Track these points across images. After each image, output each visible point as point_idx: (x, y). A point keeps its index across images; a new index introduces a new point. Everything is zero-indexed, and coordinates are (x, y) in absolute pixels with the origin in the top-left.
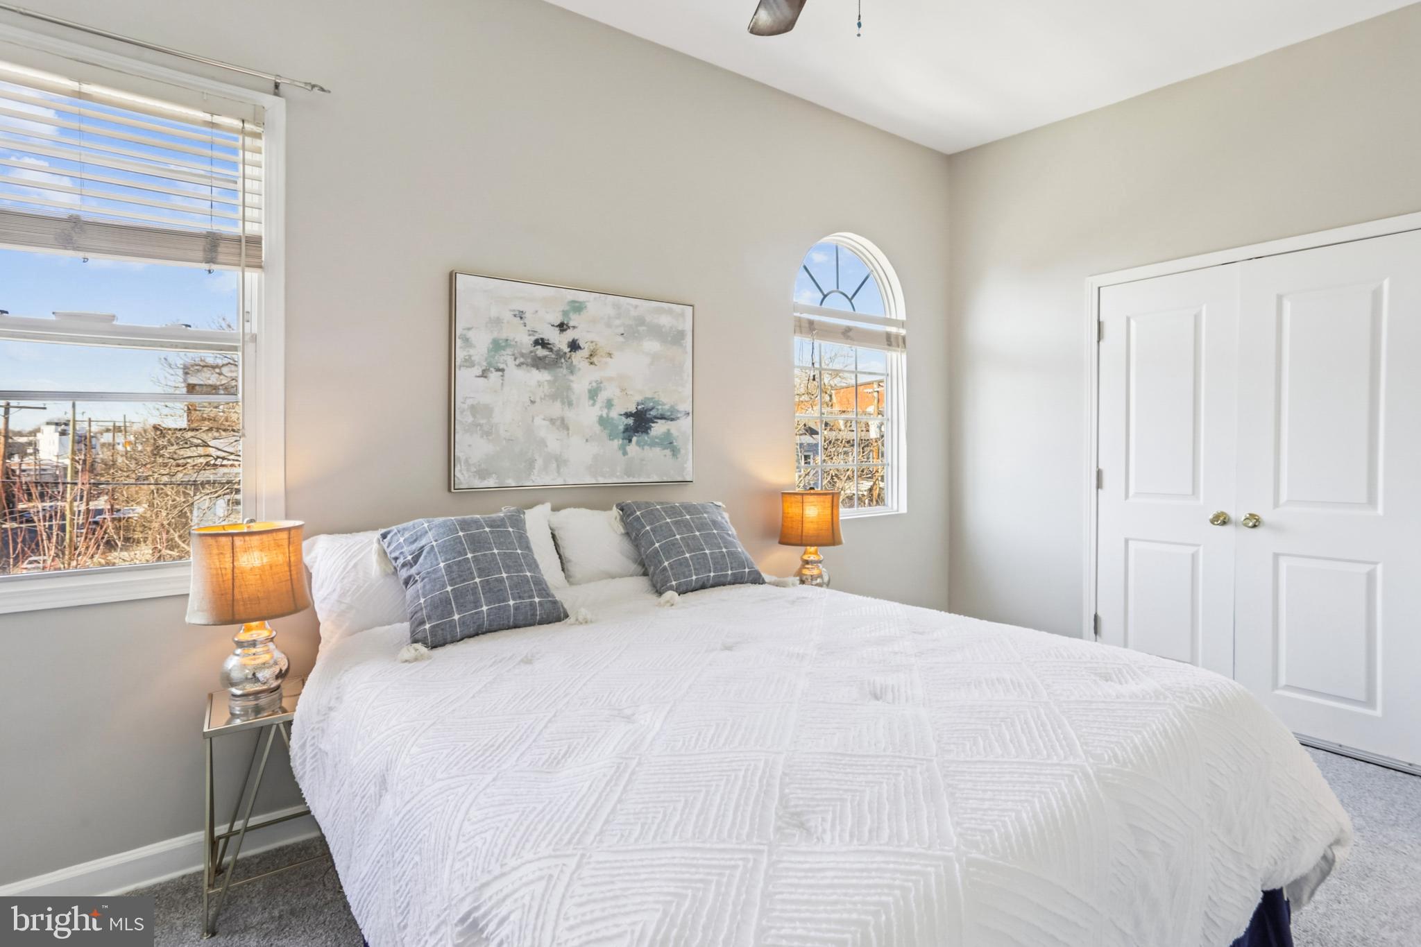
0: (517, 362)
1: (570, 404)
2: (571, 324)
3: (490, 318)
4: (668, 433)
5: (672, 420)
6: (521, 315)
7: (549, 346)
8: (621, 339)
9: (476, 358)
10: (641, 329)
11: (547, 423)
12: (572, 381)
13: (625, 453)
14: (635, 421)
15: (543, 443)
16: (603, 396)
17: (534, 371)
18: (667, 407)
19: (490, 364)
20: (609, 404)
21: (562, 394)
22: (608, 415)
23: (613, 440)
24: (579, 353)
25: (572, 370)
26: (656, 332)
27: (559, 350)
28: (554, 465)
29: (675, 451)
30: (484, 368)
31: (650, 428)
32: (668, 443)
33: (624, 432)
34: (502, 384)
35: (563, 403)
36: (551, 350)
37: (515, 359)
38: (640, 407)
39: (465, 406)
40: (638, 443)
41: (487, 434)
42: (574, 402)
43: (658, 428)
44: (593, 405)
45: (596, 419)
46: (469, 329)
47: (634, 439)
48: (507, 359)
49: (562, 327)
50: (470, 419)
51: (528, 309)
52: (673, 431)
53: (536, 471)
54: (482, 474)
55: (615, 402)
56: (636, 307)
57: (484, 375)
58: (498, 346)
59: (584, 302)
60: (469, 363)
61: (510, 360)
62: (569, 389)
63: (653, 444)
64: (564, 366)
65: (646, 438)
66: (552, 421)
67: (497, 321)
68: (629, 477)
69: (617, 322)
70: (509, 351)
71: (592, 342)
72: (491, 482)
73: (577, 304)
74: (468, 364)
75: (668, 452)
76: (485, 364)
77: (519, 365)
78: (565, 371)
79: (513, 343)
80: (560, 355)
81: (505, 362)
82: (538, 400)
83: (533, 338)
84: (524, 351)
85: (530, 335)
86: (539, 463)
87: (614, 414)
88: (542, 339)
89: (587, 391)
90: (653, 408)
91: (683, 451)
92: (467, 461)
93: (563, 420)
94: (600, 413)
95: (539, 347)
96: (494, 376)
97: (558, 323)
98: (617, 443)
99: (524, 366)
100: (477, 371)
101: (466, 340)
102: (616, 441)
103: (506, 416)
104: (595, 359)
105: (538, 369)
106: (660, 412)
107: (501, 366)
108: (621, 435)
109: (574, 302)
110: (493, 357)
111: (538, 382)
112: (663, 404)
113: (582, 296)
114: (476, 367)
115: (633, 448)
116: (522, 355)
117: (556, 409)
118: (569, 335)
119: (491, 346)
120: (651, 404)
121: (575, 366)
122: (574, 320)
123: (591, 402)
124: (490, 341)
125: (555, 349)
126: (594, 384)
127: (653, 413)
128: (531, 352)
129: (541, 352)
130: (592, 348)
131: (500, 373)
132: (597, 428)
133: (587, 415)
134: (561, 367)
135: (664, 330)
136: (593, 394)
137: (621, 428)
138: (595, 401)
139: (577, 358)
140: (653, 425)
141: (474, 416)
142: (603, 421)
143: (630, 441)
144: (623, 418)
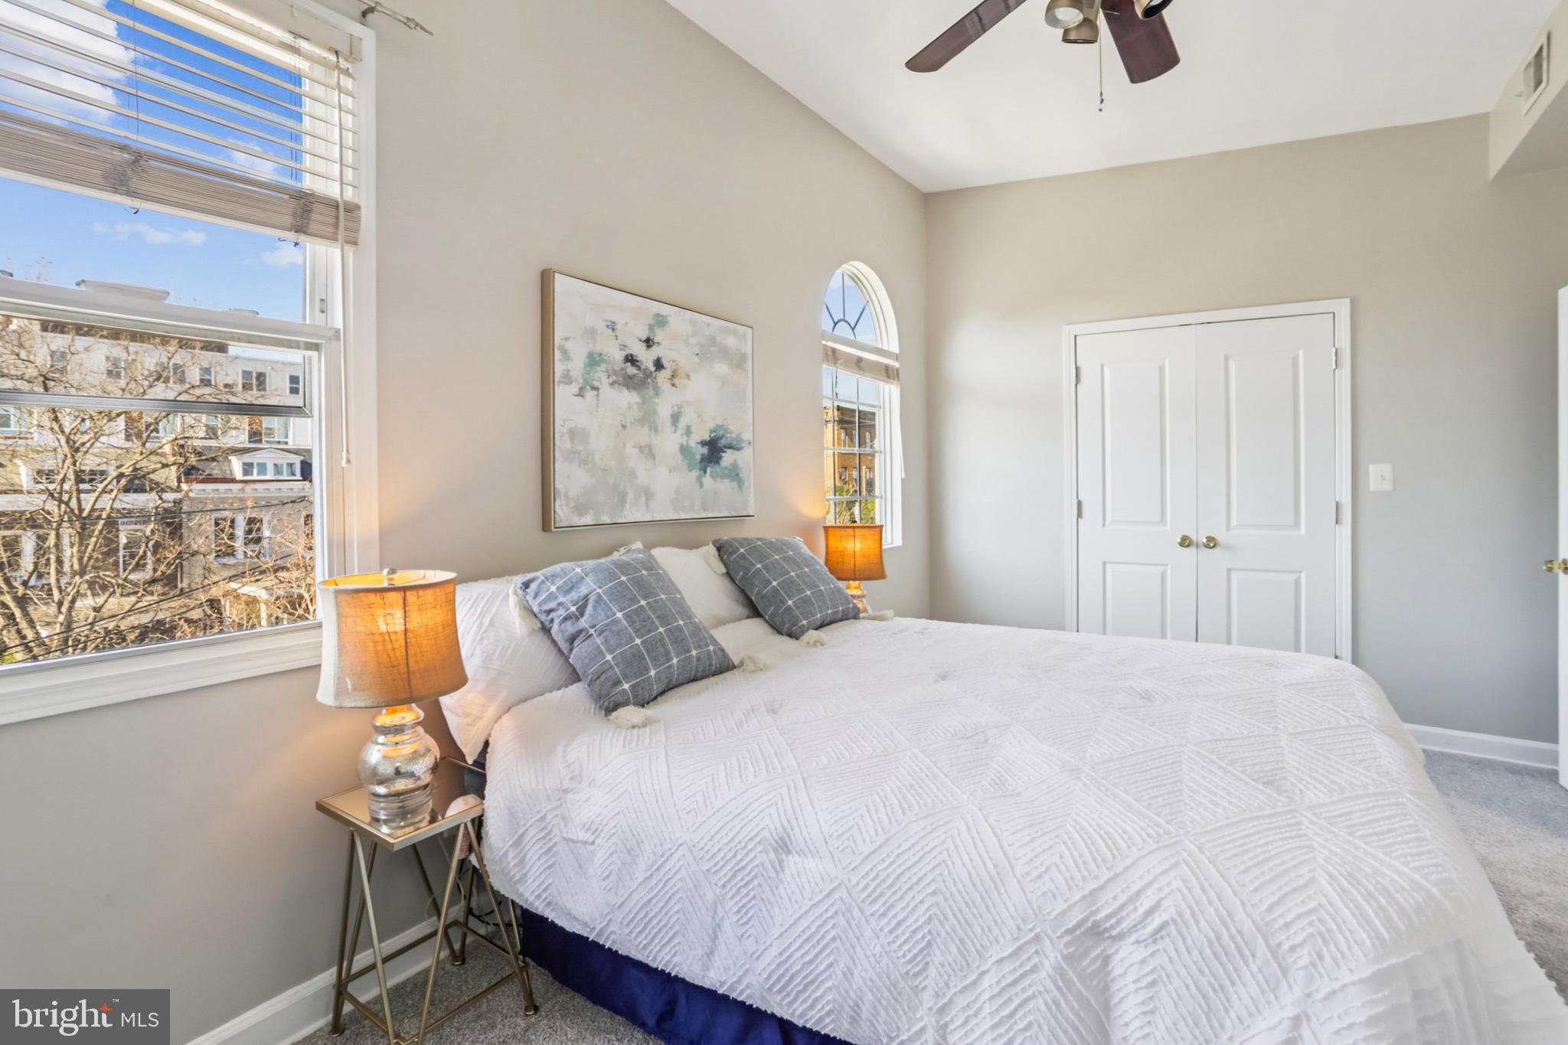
0: (611, 380)
1: (656, 430)
2: (656, 340)
3: (585, 328)
4: (735, 465)
5: (738, 449)
6: (612, 326)
7: (638, 364)
8: (696, 359)
9: (574, 374)
10: (713, 349)
11: (636, 451)
12: (657, 405)
13: (701, 486)
14: (710, 450)
15: (633, 474)
16: (683, 422)
17: (625, 391)
18: (734, 436)
19: (586, 381)
20: (688, 432)
21: (648, 418)
22: (687, 441)
23: (690, 470)
24: (663, 372)
25: (657, 391)
26: (725, 353)
27: (647, 369)
28: (643, 499)
29: (740, 483)
30: (581, 385)
31: (720, 458)
32: (734, 475)
33: (701, 462)
34: (597, 405)
35: (650, 429)
36: (639, 368)
37: (608, 377)
38: (712, 435)
39: (565, 430)
40: (712, 475)
41: (584, 462)
42: (659, 428)
43: (728, 457)
44: (675, 431)
45: (677, 448)
46: (567, 339)
47: (709, 470)
48: (601, 377)
49: (649, 342)
50: (568, 445)
51: (619, 319)
52: (739, 462)
53: (627, 506)
54: (580, 509)
55: (693, 429)
56: (708, 325)
57: (581, 394)
58: (594, 360)
59: (667, 316)
60: (568, 379)
61: (603, 376)
62: (655, 412)
63: (723, 476)
64: (651, 386)
65: (718, 469)
66: (641, 449)
67: (591, 333)
68: (705, 510)
69: (693, 340)
70: (603, 367)
71: (673, 361)
72: (588, 519)
73: (661, 318)
74: (566, 380)
75: (735, 484)
76: (581, 381)
77: (612, 384)
78: (651, 392)
79: (606, 358)
80: (648, 374)
81: (600, 381)
82: (628, 424)
83: (624, 354)
84: (616, 368)
85: (621, 350)
86: (631, 496)
87: (693, 443)
88: (631, 355)
89: (669, 417)
90: (723, 436)
91: (746, 484)
92: (566, 495)
93: (650, 447)
94: (680, 442)
95: (629, 364)
96: (590, 394)
97: (644, 338)
98: (696, 473)
99: (617, 385)
100: (574, 388)
101: (564, 352)
102: (694, 472)
103: (601, 443)
104: (676, 381)
105: (628, 389)
106: (729, 440)
107: (596, 384)
108: (698, 466)
109: (658, 315)
110: (588, 373)
111: (629, 404)
112: (731, 433)
113: (665, 309)
114: (574, 384)
115: (707, 480)
116: (615, 373)
117: (643, 435)
118: (655, 352)
119: (587, 361)
120: (722, 432)
121: (659, 388)
122: (659, 336)
123: (674, 428)
124: (586, 354)
125: (643, 367)
126: (676, 409)
127: (723, 442)
128: (623, 369)
129: (631, 370)
130: (673, 368)
131: (595, 392)
132: (679, 458)
133: (669, 443)
134: (648, 388)
135: (731, 352)
136: (675, 418)
137: (698, 457)
138: (676, 427)
139: (663, 377)
140: (723, 454)
141: (572, 441)
142: (684, 450)
143: (705, 472)
144: (699, 446)
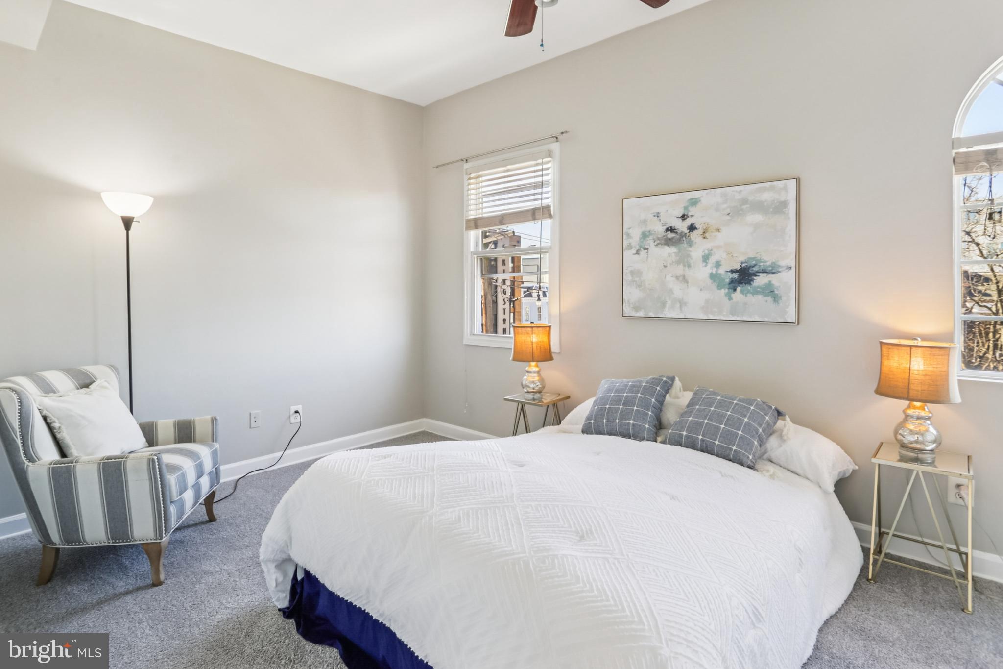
0: (656, 243)
1: (689, 266)
2: (690, 214)
3: (640, 220)
4: (770, 284)
5: (773, 273)
6: (658, 215)
7: (675, 231)
8: (728, 217)
9: (633, 244)
10: (744, 207)
11: (674, 279)
12: (690, 251)
13: (730, 299)
14: (740, 276)
15: (671, 291)
16: (713, 260)
17: (666, 247)
18: (768, 264)
19: (641, 247)
20: (718, 264)
21: (684, 261)
22: (716, 272)
23: (720, 289)
24: (695, 232)
25: (690, 244)
26: (759, 207)
27: (682, 232)
28: (678, 305)
29: (776, 298)
30: (637, 249)
31: (752, 280)
32: (770, 291)
33: (729, 284)
34: (647, 257)
35: (684, 266)
36: (676, 233)
37: (654, 242)
38: (743, 265)
39: (628, 271)
40: (741, 292)
41: (640, 286)
42: (692, 265)
43: (760, 281)
44: (706, 266)
45: (708, 275)
46: (629, 229)
47: (739, 289)
49: (684, 217)
50: (630, 278)
51: (662, 210)
52: (773, 282)
53: (667, 309)
54: (636, 308)
55: (723, 263)
56: (740, 191)
57: (637, 253)
58: (645, 235)
59: (699, 198)
60: (630, 247)
61: (651, 242)
62: (689, 256)
63: (755, 292)
64: (685, 242)
65: (749, 288)
66: (677, 278)
67: (645, 222)
68: (733, 315)
69: (725, 206)
70: (651, 237)
71: (705, 223)
72: (641, 314)
73: (694, 200)
75: (769, 299)
76: (638, 247)
77: (657, 245)
78: (685, 245)
79: (653, 232)
80: (683, 235)
81: (649, 244)
82: (668, 265)
83: (665, 228)
84: (659, 236)
85: (663, 226)
86: (669, 303)
87: (722, 271)
88: (671, 227)
89: (701, 257)
90: (755, 265)
91: (784, 298)
92: (628, 301)
93: (684, 277)
94: (710, 271)
95: (669, 232)
96: (643, 253)
97: (681, 215)
98: (723, 291)
99: (660, 245)
100: (634, 251)
101: (628, 235)
103: (650, 276)
104: (707, 235)
105: (668, 246)
106: (762, 267)
107: (647, 247)
108: (727, 286)
109: (692, 199)
110: (642, 242)
111: (669, 254)
112: (765, 262)
113: (696, 194)
114: (633, 250)
115: (738, 295)
116: (658, 239)
117: (680, 270)
118: (688, 222)
119: (641, 236)
120: (754, 262)
121: (692, 241)
122: (692, 211)
123: (704, 264)
124: (640, 233)
125: (679, 232)
126: (707, 252)
127: (756, 269)
128: (664, 236)
129: (670, 235)
130: (705, 228)
131: (646, 251)
132: (709, 281)
133: (702, 273)
134: (683, 243)
135: (766, 204)
136: (706, 258)
137: (728, 281)
138: (707, 263)
139: (694, 235)
140: (755, 278)
141: (632, 277)
142: (713, 277)
143: (735, 290)
144: (729, 274)
